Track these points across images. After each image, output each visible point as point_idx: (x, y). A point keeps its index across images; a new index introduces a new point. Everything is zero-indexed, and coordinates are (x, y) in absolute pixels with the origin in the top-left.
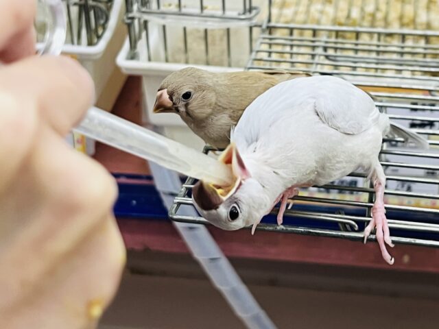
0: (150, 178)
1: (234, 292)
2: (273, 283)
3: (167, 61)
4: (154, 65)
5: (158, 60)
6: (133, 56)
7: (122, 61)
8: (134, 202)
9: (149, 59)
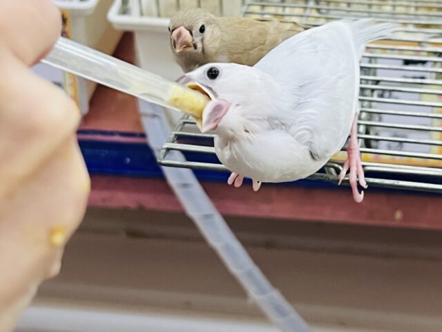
0: (143, 135)
1: (228, 248)
2: (269, 245)
3: (159, 15)
4: (147, 20)
5: (150, 15)
6: (124, 11)
7: (114, 16)
8: (128, 160)
9: (142, 14)
